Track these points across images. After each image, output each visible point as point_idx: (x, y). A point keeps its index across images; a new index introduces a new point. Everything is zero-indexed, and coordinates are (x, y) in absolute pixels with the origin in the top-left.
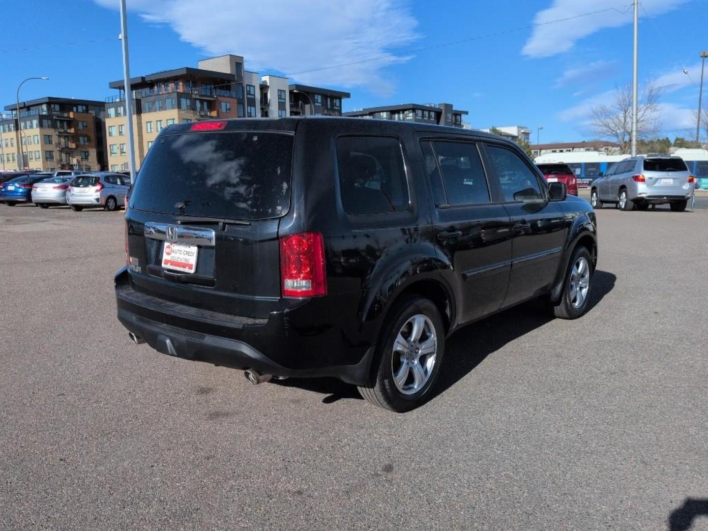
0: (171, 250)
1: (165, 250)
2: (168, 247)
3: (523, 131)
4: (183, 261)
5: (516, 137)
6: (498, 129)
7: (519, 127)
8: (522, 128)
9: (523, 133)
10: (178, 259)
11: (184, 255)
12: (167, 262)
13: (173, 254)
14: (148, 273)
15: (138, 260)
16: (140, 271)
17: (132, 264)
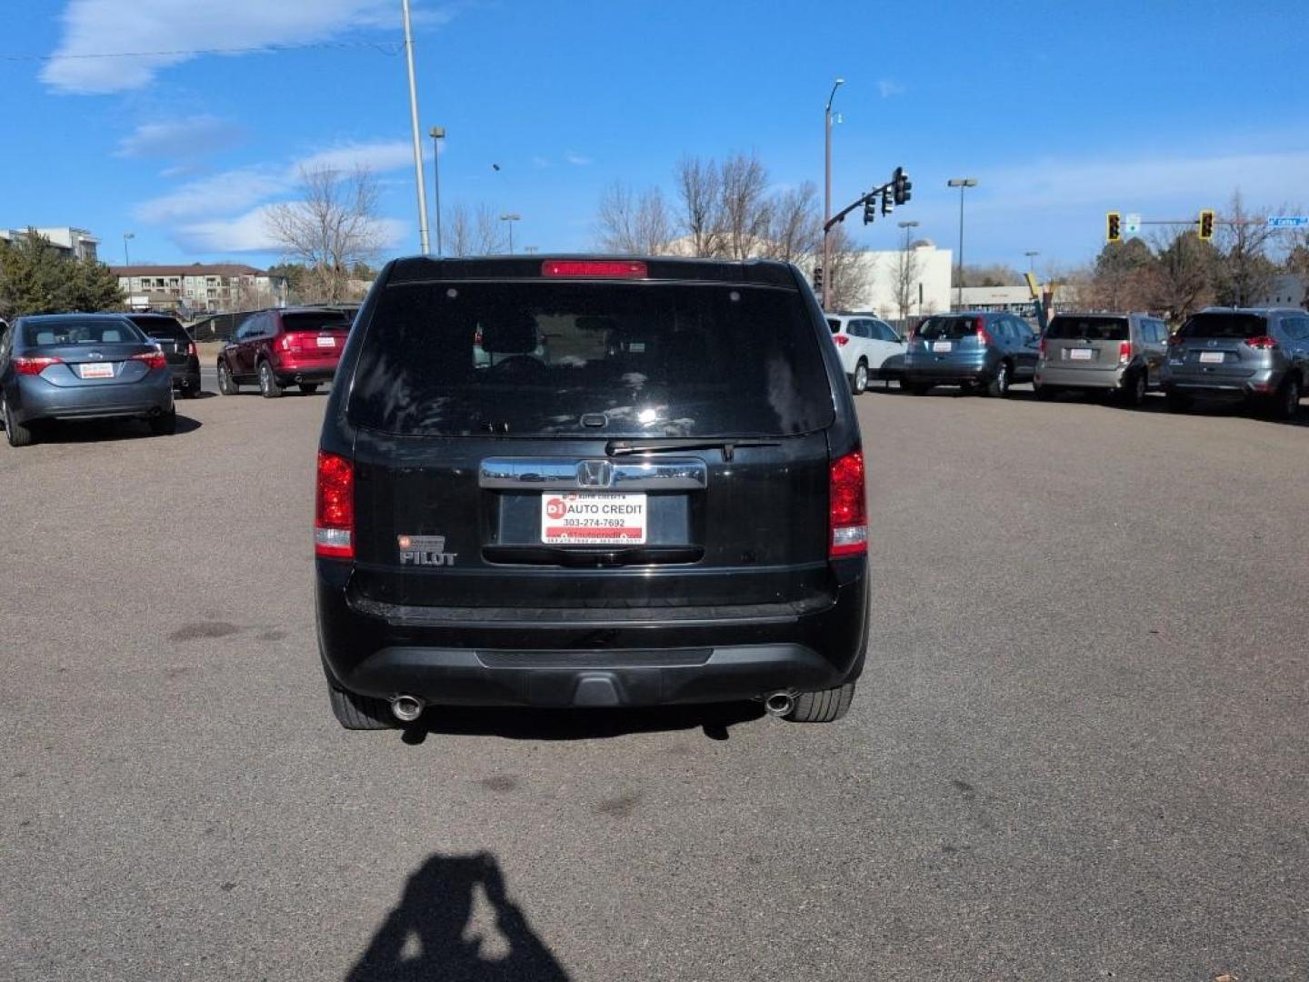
0: (561, 507)
1: (546, 509)
2: (554, 502)
3: (81, 238)
4: (603, 525)
5: (69, 250)
6: (41, 233)
7: (71, 230)
8: (80, 233)
9: (83, 243)
10: (589, 523)
11: (606, 512)
12: (554, 533)
13: (569, 516)
14: (485, 562)
15: (442, 539)
16: (451, 562)
17: (407, 550)
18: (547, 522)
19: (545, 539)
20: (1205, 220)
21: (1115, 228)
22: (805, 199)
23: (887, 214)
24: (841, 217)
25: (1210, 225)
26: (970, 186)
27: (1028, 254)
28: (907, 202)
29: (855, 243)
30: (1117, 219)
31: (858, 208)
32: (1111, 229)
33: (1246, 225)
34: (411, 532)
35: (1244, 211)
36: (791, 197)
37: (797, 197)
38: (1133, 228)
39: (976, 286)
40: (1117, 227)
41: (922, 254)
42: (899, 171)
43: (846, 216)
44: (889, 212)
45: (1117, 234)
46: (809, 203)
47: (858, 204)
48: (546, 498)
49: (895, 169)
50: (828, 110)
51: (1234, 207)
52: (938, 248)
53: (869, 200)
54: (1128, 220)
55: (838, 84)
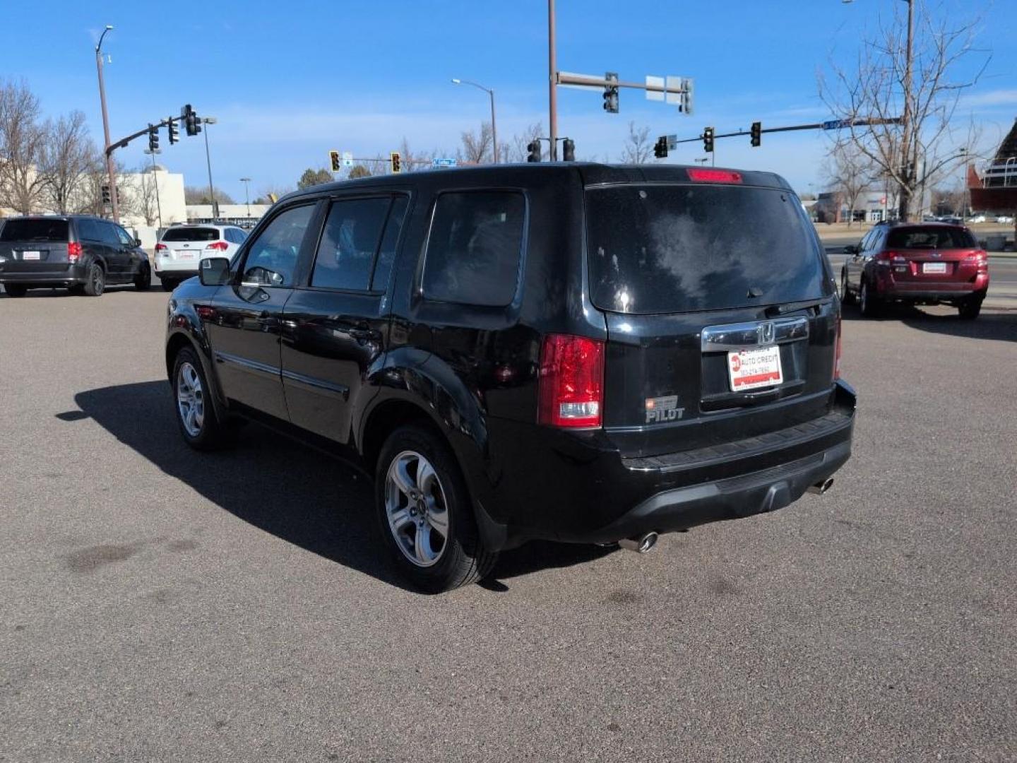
0: (739, 362)
1: (732, 364)
2: (735, 359)
4: (760, 373)
10: (752, 372)
11: (759, 362)
12: (738, 382)
13: (743, 368)
14: (701, 412)
15: (675, 398)
16: (680, 416)
17: (651, 410)
18: (734, 375)
19: (735, 388)
20: (394, 159)
21: (336, 163)
22: (76, 126)
23: (175, 143)
24: (124, 143)
25: (398, 163)
26: (211, 123)
27: (242, 180)
28: (198, 133)
29: (123, 166)
30: (337, 155)
31: (143, 136)
32: (334, 163)
33: (412, 164)
34: (653, 395)
35: (410, 154)
36: (61, 123)
37: (68, 123)
38: (348, 163)
39: (196, 204)
40: (338, 161)
41: (162, 176)
42: (188, 107)
43: (129, 143)
44: (176, 141)
45: (338, 167)
46: (81, 128)
47: (144, 132)
48: (731, 355)
49: (184, 105)
50: (98, 50)
51: (403, 150)
52: (169, 173)
53: (153, 130)
54: (344, 157)
55: (108, 29)
